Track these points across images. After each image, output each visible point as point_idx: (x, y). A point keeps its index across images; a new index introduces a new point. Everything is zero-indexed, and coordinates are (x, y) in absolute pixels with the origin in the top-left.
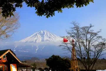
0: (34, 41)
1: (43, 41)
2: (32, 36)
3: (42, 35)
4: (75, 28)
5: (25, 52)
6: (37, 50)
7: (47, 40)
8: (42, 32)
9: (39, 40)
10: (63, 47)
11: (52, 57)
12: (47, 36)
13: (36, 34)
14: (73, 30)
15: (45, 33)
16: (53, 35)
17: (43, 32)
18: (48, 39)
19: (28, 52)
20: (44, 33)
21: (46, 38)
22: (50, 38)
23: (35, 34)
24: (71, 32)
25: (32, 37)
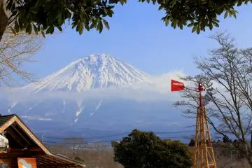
0: (70, 87)
1: (96, 85)
2: (62, 71)
3: (95, 69)
4: (224, 53)
5: (41, 119)
6: (78, 114)
7: (110, 84)
8: (94, 58)
9: (85, 85)
10: (186, 108)
11: (130, 135)
12: (110, 70)
13: (76, 66)
14: (214, 58)
15: (104, 63)
16: (128, 67)
17: (98, 60)
18: (113, 79)
19: (50, 120)
20: (100, 62)
21: (105, 78)
22: (117, 76)
23: (73, 64)
24: (209, 63)
25: (62, 74)
